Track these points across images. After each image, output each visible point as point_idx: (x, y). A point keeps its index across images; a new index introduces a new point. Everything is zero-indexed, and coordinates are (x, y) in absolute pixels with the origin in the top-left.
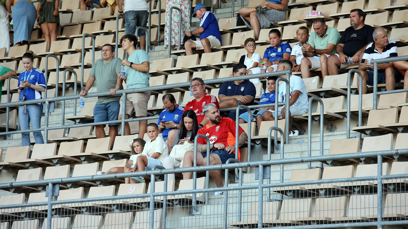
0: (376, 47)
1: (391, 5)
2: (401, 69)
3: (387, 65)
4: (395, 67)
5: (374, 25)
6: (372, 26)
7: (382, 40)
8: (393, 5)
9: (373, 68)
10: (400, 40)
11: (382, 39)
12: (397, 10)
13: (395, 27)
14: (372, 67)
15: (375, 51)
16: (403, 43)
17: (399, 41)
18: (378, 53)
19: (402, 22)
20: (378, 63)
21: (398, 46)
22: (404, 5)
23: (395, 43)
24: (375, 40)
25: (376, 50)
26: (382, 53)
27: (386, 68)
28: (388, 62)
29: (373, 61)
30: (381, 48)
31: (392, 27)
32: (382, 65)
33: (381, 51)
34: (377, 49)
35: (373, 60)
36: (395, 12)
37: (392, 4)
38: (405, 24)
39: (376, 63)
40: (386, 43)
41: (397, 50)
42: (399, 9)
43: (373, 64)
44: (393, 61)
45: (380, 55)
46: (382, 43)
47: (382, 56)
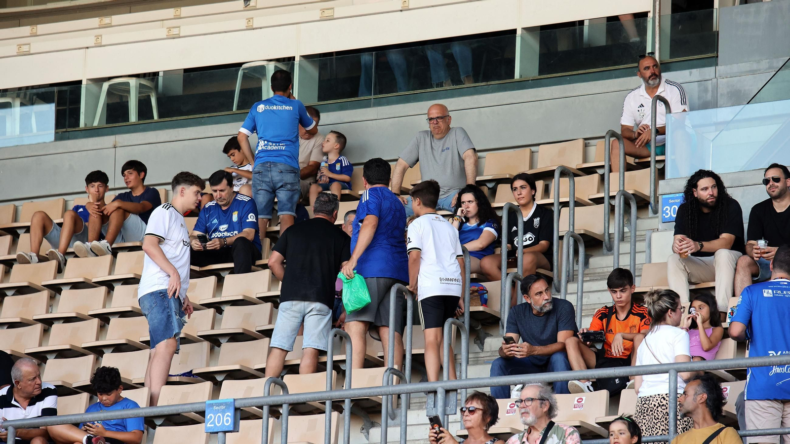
0: (16, 396)
1: (47, 312)
2: (62, 440)
3: (34, 431)
4: (51, 435)
5: (12, 351)
6: (9, 352)
7: (30, 385)
8: (51, 313)
9: (6, 439)
10: (63, 382)
11: (30, 382)
12: (58, 323)
13: (54, 355)
14: (4, 437)
15: (13, 402)
16: (69, 388)
17: (60, 383)
18: (19, 407)
19: (68, 347)
20: (16, 428)
21: (59, 395)
22: (73, 312)
23: (53, 388)
24: (15, 382)
25: (15, 400)
26: (28, 408)
27: (31, 439)
28: (36, 427)
29: (6, 424)
30: (26, 398)
31: (48, 356)
32: (24, 431)
33: (26, 403)
34: (16, 398)
35: (5, 420)
36: (56, 327)
37: (50, 311)
38: (74, 350)
39: (13, 427)
40: (38, 389)
41: (56, 402)
42: (62, 321)
43: (6, 430)
44: (46, 425)
45: (24, 411)
46: (30, 389)
47: (27, 414)
